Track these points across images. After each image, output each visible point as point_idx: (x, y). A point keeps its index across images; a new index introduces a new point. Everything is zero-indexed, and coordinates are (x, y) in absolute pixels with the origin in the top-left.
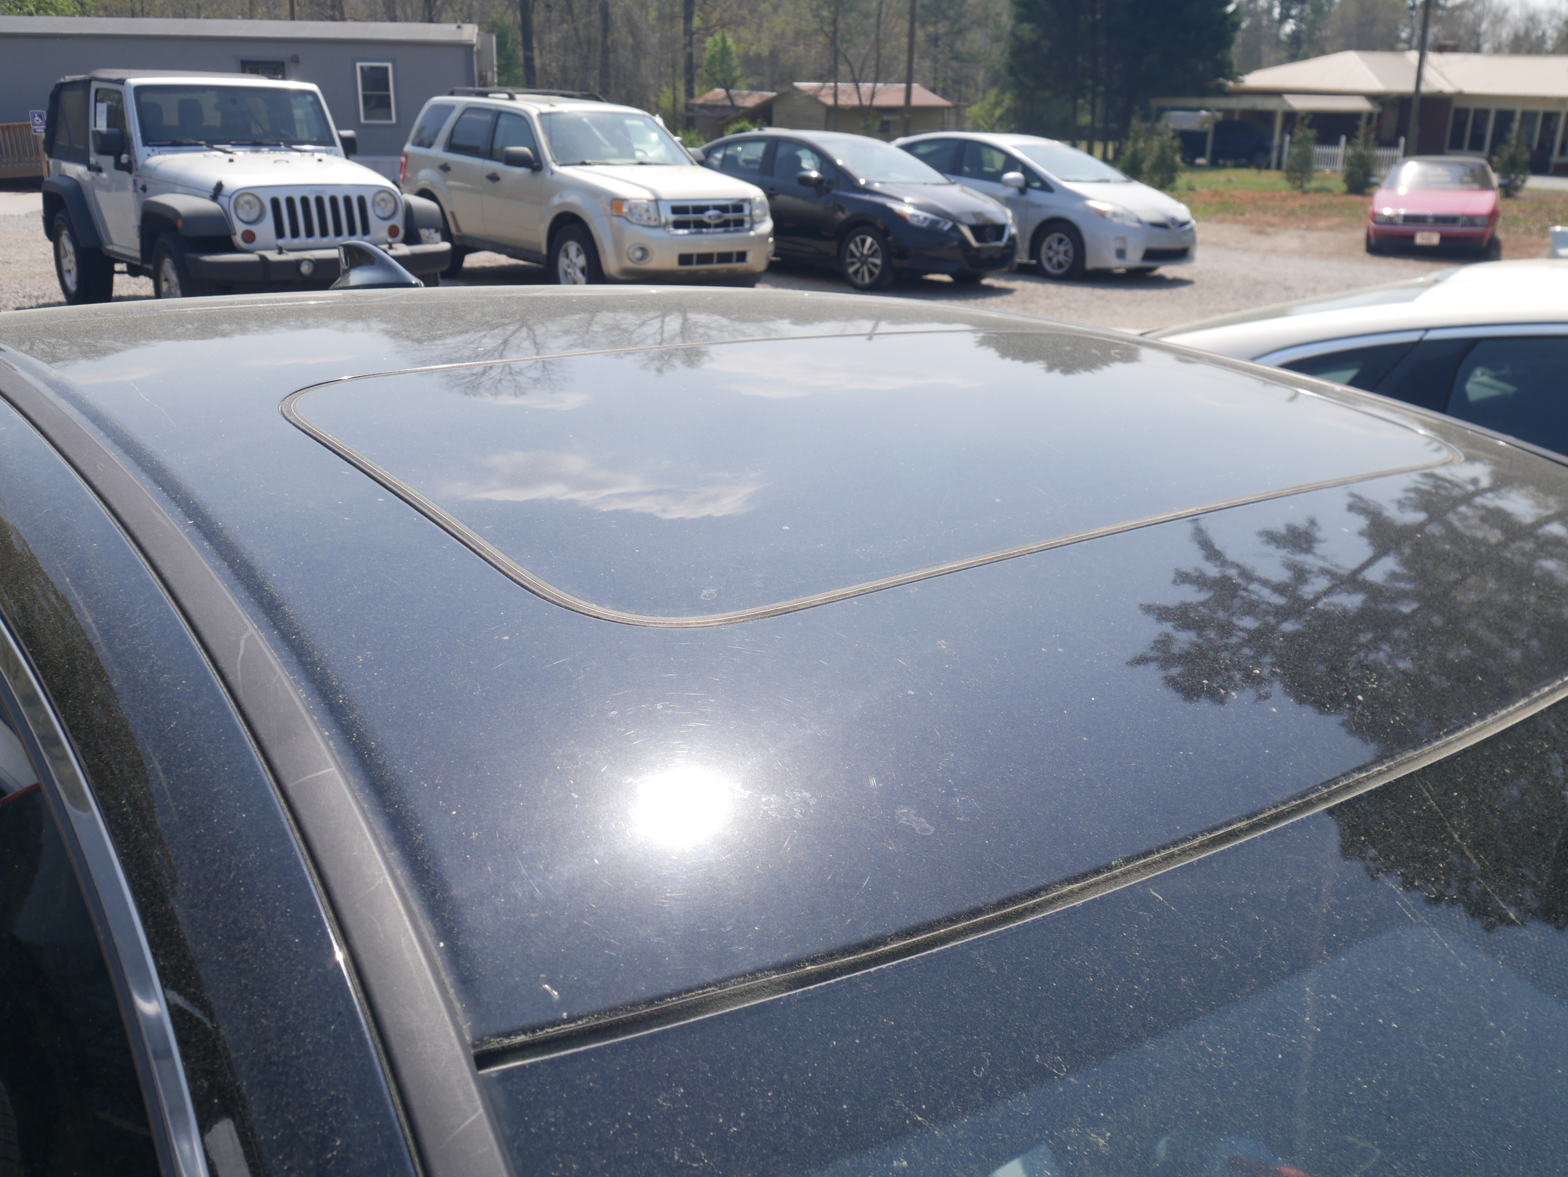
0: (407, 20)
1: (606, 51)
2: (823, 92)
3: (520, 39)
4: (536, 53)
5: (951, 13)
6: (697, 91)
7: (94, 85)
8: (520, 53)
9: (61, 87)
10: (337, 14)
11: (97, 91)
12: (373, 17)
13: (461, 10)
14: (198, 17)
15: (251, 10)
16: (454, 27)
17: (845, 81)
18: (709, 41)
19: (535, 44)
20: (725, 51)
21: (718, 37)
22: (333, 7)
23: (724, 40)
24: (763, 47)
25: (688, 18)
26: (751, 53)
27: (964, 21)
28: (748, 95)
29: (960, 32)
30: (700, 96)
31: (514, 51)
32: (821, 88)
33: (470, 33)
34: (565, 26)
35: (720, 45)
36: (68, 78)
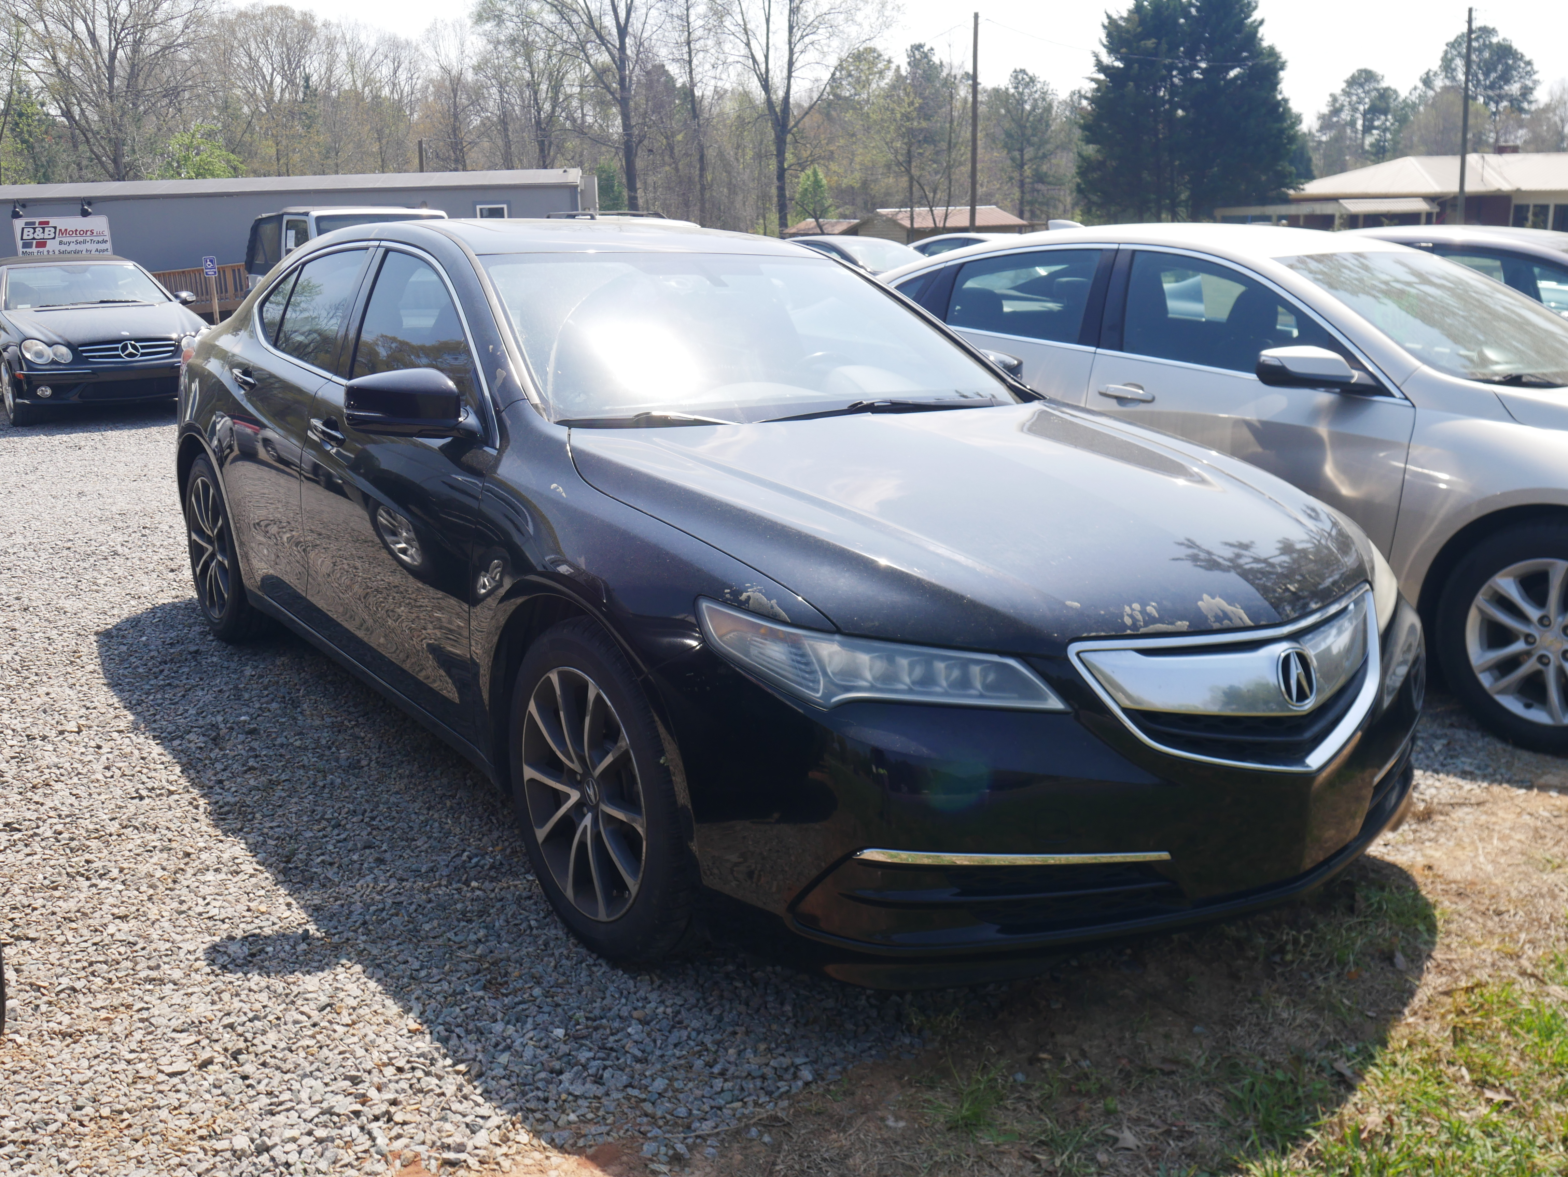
0: (523, 168)
1: (703, 189)
2: (900, 216)
3: (624, 181)
4: (640, 193)
5: (1035, 139)
6: (789, 223)
7: (286, 218)
8: (625, 194)
9: (259, 222)
10: (460, 167)
11: (288, 222)
12: (493, 167)
13: (573, 158)
14: (337, 173)
15: (382, 167)
16: (561, 171)
17: (922, 205)
18: (803, 176)
19: (638, 185)
20: (817, 183)
21: (809, 172)
22: (456, 161)
23: (815, 173)
24: (853, 179)
25: (780, 154)
26: (844, 186)
27: (1049, 147)
28: (836, 223)
29: (1044, 156)
30: (793, 226)
31: (620, 193)
32: (898, 213)
33: (574, 176)
34: (667, 168)
35: (812, 179)
36: (264, 215)
